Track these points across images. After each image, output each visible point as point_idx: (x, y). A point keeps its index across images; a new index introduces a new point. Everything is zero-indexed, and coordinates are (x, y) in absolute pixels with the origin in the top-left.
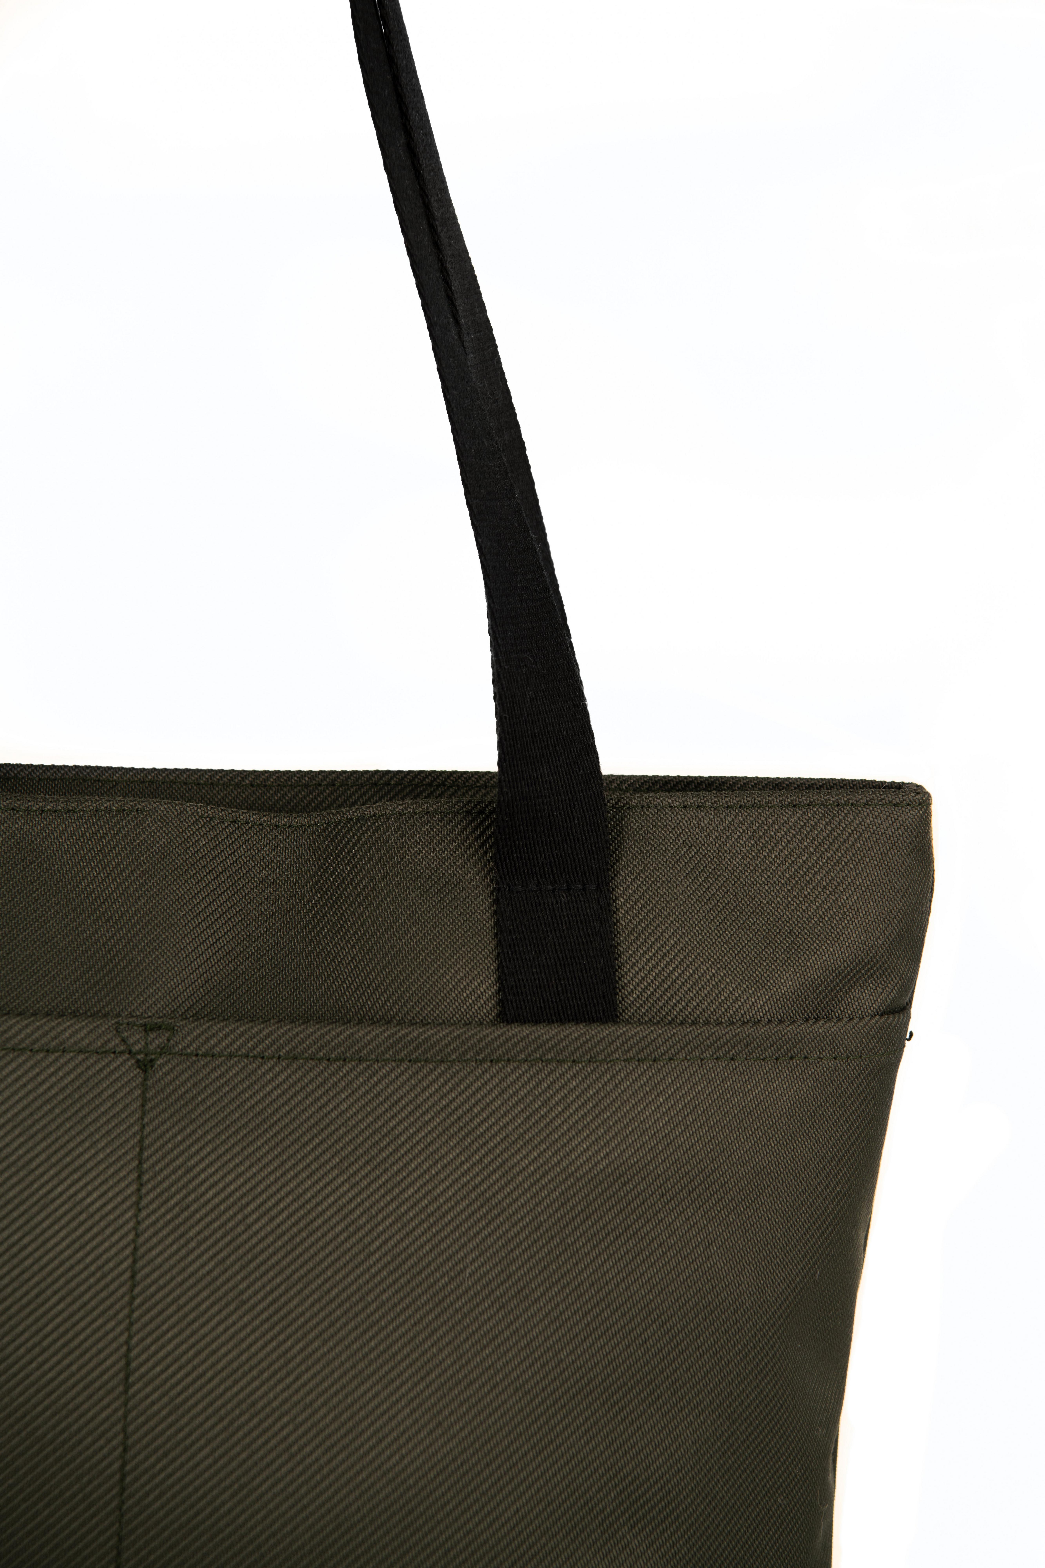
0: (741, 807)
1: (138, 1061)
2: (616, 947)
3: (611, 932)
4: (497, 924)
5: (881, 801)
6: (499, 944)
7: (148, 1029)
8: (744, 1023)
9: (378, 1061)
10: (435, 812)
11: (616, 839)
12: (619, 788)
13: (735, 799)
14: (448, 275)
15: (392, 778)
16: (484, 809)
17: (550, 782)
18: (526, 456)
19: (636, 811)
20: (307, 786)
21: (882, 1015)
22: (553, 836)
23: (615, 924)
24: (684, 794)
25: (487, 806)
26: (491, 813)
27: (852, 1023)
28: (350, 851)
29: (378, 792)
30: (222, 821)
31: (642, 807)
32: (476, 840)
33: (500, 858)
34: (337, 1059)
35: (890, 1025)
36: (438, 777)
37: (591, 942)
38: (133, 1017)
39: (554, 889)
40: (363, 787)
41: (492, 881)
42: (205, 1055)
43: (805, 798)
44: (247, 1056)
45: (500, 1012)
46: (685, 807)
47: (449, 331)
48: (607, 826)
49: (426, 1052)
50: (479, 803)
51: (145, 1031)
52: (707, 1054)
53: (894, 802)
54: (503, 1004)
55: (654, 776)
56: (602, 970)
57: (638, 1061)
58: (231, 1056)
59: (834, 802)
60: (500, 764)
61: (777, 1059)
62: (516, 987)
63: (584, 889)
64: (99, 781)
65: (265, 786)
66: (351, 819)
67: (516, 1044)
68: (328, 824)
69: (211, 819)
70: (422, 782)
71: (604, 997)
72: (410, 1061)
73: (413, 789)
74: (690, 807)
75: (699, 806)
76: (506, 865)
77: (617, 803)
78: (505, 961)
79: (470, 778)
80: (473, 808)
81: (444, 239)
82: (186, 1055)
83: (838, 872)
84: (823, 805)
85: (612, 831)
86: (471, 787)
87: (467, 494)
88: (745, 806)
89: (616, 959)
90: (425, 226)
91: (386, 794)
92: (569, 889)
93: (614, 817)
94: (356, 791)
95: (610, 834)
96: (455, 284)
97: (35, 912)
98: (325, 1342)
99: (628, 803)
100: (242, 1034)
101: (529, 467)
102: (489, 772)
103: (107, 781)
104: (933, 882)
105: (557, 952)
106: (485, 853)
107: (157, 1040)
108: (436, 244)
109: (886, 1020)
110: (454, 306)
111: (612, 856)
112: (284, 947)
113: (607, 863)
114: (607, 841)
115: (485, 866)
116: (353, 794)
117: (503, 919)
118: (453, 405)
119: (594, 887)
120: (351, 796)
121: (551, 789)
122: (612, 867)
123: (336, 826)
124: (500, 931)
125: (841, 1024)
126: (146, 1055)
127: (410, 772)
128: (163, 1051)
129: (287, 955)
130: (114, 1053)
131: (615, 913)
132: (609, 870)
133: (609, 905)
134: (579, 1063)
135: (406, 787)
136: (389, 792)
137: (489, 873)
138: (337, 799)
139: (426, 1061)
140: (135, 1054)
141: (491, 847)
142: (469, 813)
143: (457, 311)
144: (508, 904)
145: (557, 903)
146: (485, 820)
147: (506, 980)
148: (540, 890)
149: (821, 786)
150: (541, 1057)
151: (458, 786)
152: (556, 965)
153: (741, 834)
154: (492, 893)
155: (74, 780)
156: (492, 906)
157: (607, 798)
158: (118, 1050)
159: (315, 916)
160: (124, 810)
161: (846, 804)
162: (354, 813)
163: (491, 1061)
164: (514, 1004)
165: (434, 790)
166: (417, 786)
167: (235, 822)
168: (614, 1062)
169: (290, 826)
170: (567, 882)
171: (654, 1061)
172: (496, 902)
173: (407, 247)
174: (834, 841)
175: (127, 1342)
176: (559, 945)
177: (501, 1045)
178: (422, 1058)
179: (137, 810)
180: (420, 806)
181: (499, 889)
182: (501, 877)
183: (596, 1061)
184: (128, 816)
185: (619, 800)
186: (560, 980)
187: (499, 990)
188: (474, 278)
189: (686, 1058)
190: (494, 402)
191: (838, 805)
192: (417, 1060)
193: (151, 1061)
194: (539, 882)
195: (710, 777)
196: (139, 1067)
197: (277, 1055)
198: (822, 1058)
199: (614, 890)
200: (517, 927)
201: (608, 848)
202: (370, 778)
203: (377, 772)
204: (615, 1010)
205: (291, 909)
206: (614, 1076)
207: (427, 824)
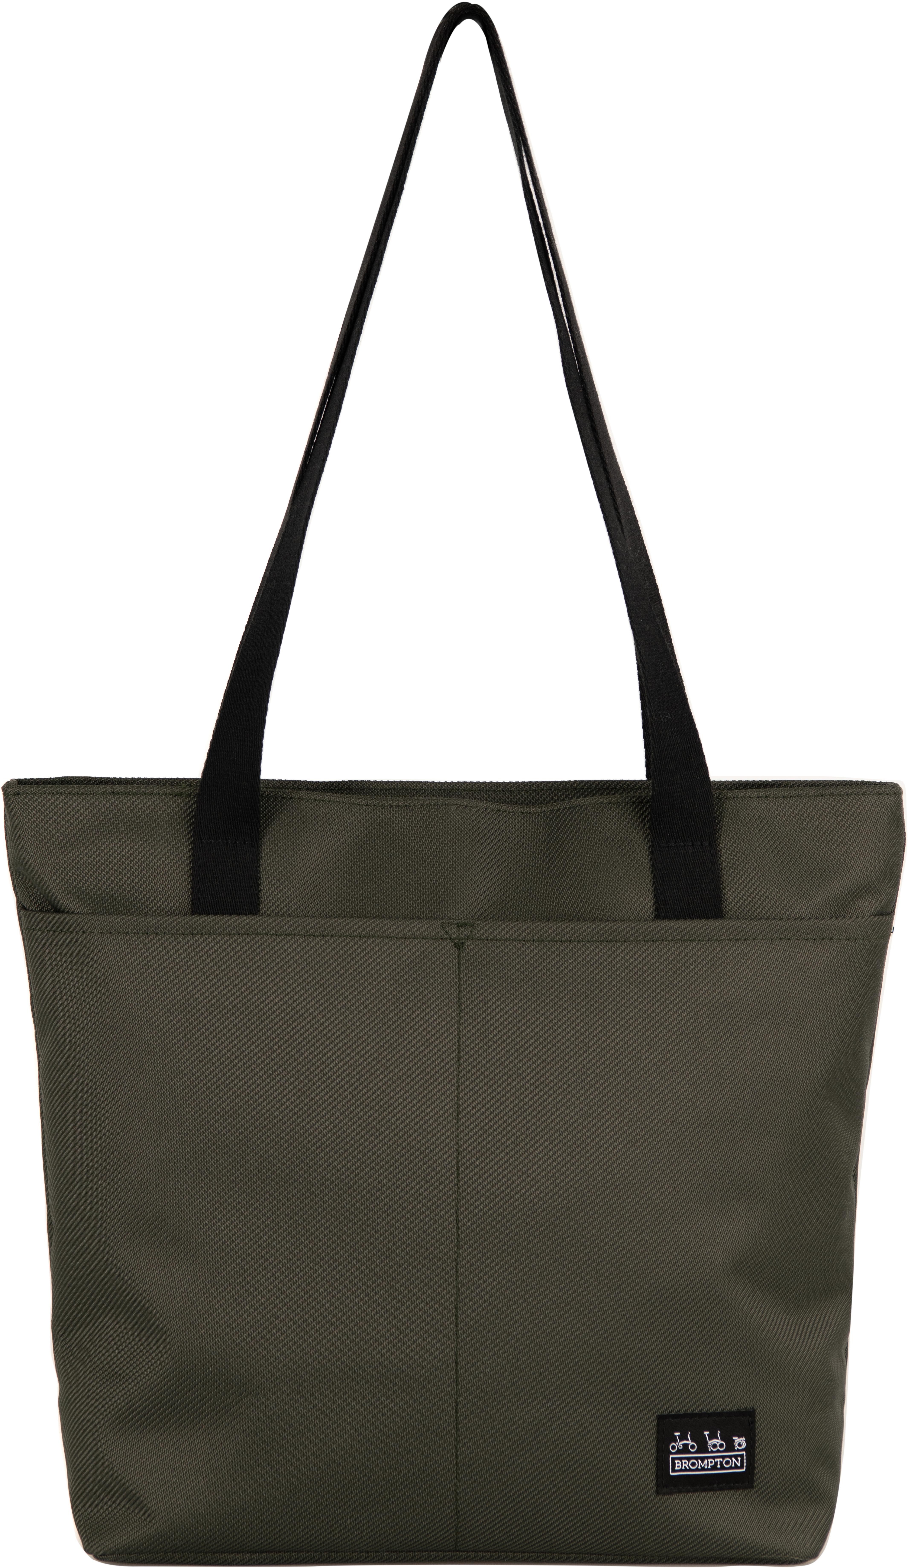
0: (791, 797)
1: (455, 943)
2: (721, 878)
3: (718, 869)
4: (652, 865)
5: (872, 792)
6: (654, 877)
7: (459, 926)
8: (795, 919)
9: (589, 942)
10: (614, 803)
11: (719, 816)
12: (719, 788)
13: (787, 792)
14: (615, 496)
15: (585, 785)
16: (643, 800)
17: (681, 784)
18: (659, 594)
19: (730, 800)
20: (535, 791)
21: (875, 916)
22: (683, 815)
23: (720, 864)
24: (758, 790)
25: (644, 799)
26: (647, 803)
27: (857, 920)
28: (566, 826)
29: (577, 793)
30: (492, 810)
31: (734, 798)
32: (639, 818)
33: (653, 828)
34: (566, 941)
35: (880, 921)
36: (612, 784)
37: (707, 875)
38: (450, 919)
39: (685, 845)
40: (568, 790)
41: (649, 841)
42: (492, 940)
43: (827, 791)
44: (515, 940)
45: (656, 915)
46: (758, 797)
47: (617, 530)
48: (714, 809)
49: (616, 936)
50: (639, 797)
51: (458, 927)
52: (775, 936)
53: (879, 792)
54: (658, 910)
55: (739, 781)
56: (713, 890)
57: (736, 940)
58: (506, 940)
59: (845, 793)
60: (647, 775)
61: (814, 939)
62: (665, 901)
63: (702, 845)
64: (415, 789)
65: (511, 791)
66: (566, 808)
67: (666, 932)
68: (552, 811)
69: (486, 809)
70: (602, 787)
71: (715, 906)
72: (607, 941)
73: (597, 791)
74: (761, 797)
75: (766, 797)
76: (657, 832)
77: (719, 796)
78: (658, 886)
79: (631, 784)
80: (636, 800)
81: (612, 476)
82: (482, 939)
83: (848, 833)
84: (839, 795)
85: (717, 812)
86: (632, 789)
87: (631, 622)
88: (793, 796)
89: (722, 884)
90: (603, 472)
91: (582, 794)
92: (693, 845)
93: (718, 804)
94: (564, 793)
95: (716, 814)
96: (619, 500)
97: (391, 862)
98: (566, 1096)
99: (725, 796)
100: (512, 928)
101: (660, 600)
102: (642, 780)
103: (420, 790)
104: (905, 840)
105: (687, 881)
106: (644, 825)
107: (465, 932)
108: (608, 480)
109: (878, 919)
110: (618, 513)
111: (717, 826)
112: (531, 881)
113: (715, 830)
114: (714, 817)
115: (644, 833)
116: (562, 794)
117: (656, 862)
118: (623, 573)
119: (708, 843)
120: (561, 796)
121: (682, 788)
122: (718, 832)
123: (557, 812)
124: (655, 869)
125: (851, 920)
126: (459, 940)
127: (595, 781)
128: (468, 938)
129: (533, 885)
130: (442, 939)
131: (720, 858)
132: (716, 834)
133: (716, 853)
134: (702, 941)
135: (593, 790)
136: (583, 793)
137: (647, 837)
138: (553, 798)
139: (616, 941)
140: (453, 939)
141: (647, 822)
142: (634, 803)
143: (620, 516)
144: (659, 854)
145: (687, 853)
146: (643, 807)
147: (659, 897)
148: (677, 846)
149: (838, 785)
150: (681, 938)
151: (624, 789)
152: (687, 888)
153: (791, 812)
154: (649, 848)
155: (400, 790)
156: (649, 855)
157: (714, 793)
158: (444, 937)
159: (548, 863)
160: (438, 805)
161: (852, 794)
162: (567, 804)
163: (653, 941)
164: (664, 910)
165: (610, 792)
166: (600, 789)
167: (499, 810)
168: (722, 941)
169: (530, 813)
170: (692, 841)
171: (745, 940)
172: (652, 853)
173: (595, 486)
174: (845, 815)
175: (457, 1096)
176: (689, 876)
177: (658, 932)
178: (614, 940)
179: (445, 805)
180: (605, 799)
181: (653, 846)
182: (654, 839)
183: (712, 940)
184: (440, 808)
185: (720, 794)
186: (690, 896)
187: (655, 902)
188: (627, 492)
189: (763, 939)
190: (640, 565)
191: (847, 795)
192: (611, 941)
193: (462, 943)
194: (676, 841)
195: (773, 781)
196: (456, 947)
197: (532, 939)
198: (841, 939)
199: (719, 845)
200: (664, 867)
201: (715, 821)
202: (572, 785)
203: (576, 781)
204: (722, 913)
205: (533, 860)
206: (722, 948)
207: (610, 810)
